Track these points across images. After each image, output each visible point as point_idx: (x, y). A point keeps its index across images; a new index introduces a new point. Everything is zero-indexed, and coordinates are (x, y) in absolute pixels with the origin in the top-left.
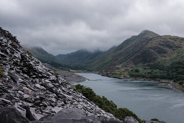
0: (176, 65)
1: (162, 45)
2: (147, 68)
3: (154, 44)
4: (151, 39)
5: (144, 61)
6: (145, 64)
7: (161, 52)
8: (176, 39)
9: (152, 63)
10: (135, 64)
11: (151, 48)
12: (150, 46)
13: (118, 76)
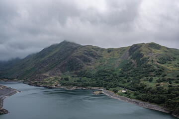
0: (103, 73)
1: (86, 54)
2: (75, 75)
3: (79, 53)
4: (76, 48)
5: (72, 69)
6: (73, 72)
7: (86, 60)
8: (97, 49)
9: (79, 71)
10: (62, 72)
11: (77, 57)
12: (76, 55)
13: (49, 85)
